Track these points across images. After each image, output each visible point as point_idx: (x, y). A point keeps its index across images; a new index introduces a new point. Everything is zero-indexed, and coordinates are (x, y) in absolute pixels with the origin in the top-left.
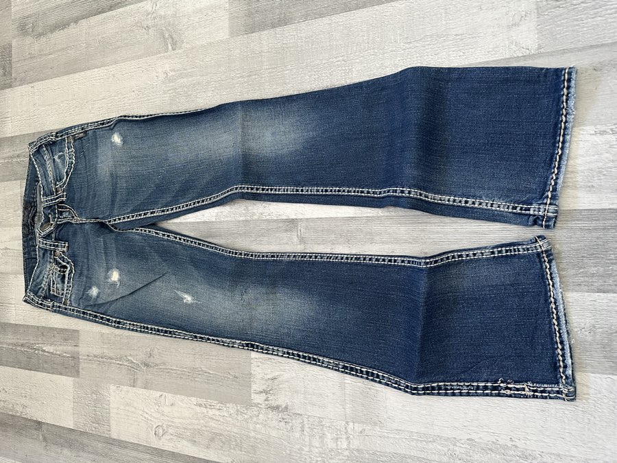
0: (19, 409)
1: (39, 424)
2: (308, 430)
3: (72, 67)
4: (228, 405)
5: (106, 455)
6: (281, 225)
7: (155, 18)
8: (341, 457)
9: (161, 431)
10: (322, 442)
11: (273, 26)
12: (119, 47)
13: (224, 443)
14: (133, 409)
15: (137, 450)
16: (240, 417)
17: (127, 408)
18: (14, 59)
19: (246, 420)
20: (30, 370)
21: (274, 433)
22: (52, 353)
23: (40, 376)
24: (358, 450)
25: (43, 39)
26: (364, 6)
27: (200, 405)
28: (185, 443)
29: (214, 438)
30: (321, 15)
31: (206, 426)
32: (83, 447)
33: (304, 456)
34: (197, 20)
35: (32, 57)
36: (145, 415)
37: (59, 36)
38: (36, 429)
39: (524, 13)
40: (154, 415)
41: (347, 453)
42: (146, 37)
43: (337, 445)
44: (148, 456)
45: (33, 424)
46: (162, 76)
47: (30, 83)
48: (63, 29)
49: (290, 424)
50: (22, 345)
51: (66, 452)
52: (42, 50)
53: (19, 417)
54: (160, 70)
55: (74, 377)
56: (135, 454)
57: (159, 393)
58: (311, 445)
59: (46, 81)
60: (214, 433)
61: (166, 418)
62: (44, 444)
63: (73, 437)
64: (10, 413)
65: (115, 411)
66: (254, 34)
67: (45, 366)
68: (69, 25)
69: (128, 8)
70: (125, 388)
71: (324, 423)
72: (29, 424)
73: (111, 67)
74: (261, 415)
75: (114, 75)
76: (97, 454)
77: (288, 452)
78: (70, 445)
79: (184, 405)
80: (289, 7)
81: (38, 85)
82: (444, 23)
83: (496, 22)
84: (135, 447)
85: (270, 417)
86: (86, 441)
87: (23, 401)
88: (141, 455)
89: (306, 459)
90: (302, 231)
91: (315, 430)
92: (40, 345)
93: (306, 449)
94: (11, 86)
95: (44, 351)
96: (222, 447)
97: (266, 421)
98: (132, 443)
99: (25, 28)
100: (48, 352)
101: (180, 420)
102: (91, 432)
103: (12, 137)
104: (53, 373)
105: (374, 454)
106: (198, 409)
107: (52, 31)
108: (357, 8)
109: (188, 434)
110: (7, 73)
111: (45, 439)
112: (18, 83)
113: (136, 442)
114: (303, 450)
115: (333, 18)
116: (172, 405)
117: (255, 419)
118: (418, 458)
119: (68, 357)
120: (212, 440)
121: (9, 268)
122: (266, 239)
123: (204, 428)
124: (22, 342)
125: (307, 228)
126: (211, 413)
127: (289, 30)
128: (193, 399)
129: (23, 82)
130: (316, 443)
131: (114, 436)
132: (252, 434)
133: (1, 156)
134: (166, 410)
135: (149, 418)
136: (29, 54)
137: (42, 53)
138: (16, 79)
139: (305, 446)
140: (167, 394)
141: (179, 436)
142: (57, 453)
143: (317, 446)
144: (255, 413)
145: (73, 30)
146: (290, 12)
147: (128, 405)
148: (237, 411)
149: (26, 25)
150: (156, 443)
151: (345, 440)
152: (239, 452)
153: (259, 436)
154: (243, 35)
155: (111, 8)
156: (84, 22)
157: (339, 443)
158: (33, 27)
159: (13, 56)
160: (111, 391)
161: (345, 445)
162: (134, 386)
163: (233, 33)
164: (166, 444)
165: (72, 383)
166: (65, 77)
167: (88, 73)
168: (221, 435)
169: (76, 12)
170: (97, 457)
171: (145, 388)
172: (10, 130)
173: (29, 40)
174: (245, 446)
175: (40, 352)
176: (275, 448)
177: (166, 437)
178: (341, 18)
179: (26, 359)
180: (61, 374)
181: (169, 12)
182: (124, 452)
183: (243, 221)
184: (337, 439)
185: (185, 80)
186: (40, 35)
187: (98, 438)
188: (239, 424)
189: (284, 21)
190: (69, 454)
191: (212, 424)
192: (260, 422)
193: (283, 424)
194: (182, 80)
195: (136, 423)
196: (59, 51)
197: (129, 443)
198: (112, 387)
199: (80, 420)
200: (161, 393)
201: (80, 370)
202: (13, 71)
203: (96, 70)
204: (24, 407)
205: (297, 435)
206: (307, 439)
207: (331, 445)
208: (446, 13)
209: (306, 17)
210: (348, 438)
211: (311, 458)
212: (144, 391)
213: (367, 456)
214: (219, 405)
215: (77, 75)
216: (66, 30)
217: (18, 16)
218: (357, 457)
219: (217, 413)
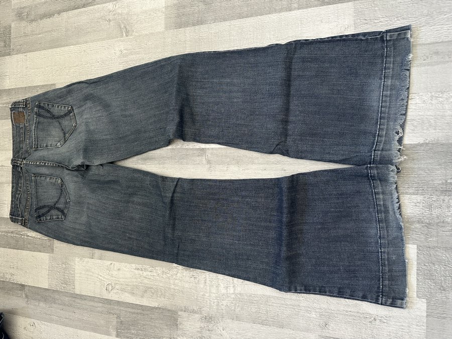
0: (8, 276)
1: (23, 286)
2: (209, 282)
3: (55, 44)
4: (157, 268)
5: (71, 305)
6: (195, 152)
7: (114, 15)
8: (229, 299)
9: (110, 287)
10: (218, 290)
11: (194, 25)
12: (89, 32)
13: (153, 293)
14: (91, 274)
15: (93, 301)
16: (164, 276)
17: (87, 273)
18: (13, 35)
19: (169, 278)
20: (18, 249)
21: (187, 285)
22: (34, 237)
23: (25, 253)
24: (240, 294)
25: (34, 24)
26: (251, 16)
27: (138, 269)
28: (126, 294)
29: (147, 290)
30: (225, 20)
31: (141, 283)
32: (54, 301)
33: (206, 300)
34: (143, 18)
35: (26, 35)
36: (100, 277)
37: (47, 22)
38: (20, 290)
39: (347, 26)
40: (105, 277)
41: (233, 296)
42: (108, 26)
43: (227, 291)
44: (101, 305)
45: (18, 286)
46: (118, 53)
47: (24, 53)
48: (49, 18)
49: (197, 279)
50: (12, 232)
51: (42, 304)
52: (34, 31)
53: (8, 282)
54: (117, 49)
55: (49, 253)
56: (92, 303)
57: (109, 262)
58: (210, 292)
59: (36, 52)
60: (147, 287)
61: (114, 279)
62: (26, 300)
63: (47, 295)
64: (2, 280)
65: (78, 275)
66: (181, 29)
67: (29, 246)
68: (54, 15)
69: (96, 6)
70: (86, 260)
71: (219, 277)
72: (15, 286)
73: (83, 45)
74: (178, 274)
75: (85, 51)
76: (65, 305)
77: (196, 297)
78: (45, 300)
79: (127, 270)
80: (204, 14)
81: (30, 55)
82: (300, 29)
83: (331, 30)
84: (92, 299)
85: (184, 274)
86: (57, 296)
87: (11, 271)
88: (96, 304)
89: (207, 301)
90: (209, 155)
91: (213, 282)
92: (25, 232)
93: (207, 295)
94: (9, 55)
95: (28, 236)
96: (152, 296)
97: (181, 278)
98: (89, 296)
99: (20, 15)
100: (31, 237)
101: (124, 280)
102: (60, 290)
103: (10, 89)
104: (34, 251)
105: (250, 296)
106: (136, 272)
107: (41, 19)
108: (247, 16)
109: (129, 288)
110: (7, 44)
111: (27, 296)
112: (15, 53)
113: (93, 296)
114: (205, 295)
115: (232, 22)
116: (119, 270)
117: (174, 277)
118: (277, 297)
119: (45, 240)
120: (145, 291)
121: (4, 179)
122: (185, 160)
123: (140, 284)
124: (12, 230)
125: (212, 154)
126: (145, 274)
127: (204, 28)
128: (133, 265)
129: (19, 52)
130: (214, 290)
131: (77, 292)
132: (173, 286)
133: (1, 102)
134: (115, 273)
135: (103, 279)
136: (24, 33)
137: (33, 33)
138: (13, 50)
139: (207, 292)
140: (115, 263)
141: (123, 290)
142: (35, 305)
143: (215, 292)
144: (175, 272)
145: (56, 19)
146: (205, 17)
147: (87, 270)
148: (163, 272)
149: (22, 13)
150: (106, 296)
151: (232, 288)
152: (163, 299)
153: (177, 288)
154: (174, 29)
155: (84, 6)
156: (64, 14)
157: (228, 290)
158: (28, 15)
159: (12, 34)
160: (76, 262)
161: (232, 291)
162: (92, 258)
163: (167, 27)
164: (113, 296)
165: (48, 257)
166: (50, 50)
167: (66, 48)
168: (152, 288)
169: (58, 7)
170: (64, 307)
171: (100, 259)
172: (8, 84)
173: (24, 24)
174: (167, 294)
175: (25, 237)
176: (187, 295)
177: (115, 291)
178: (237, 23)
179: (14, 242)
180: (40, 252)
181: (124, 11)
182: (83, 302)
183: (170, 149)
184: (227, 287)
185: (134, 56)
186: (32, 21)
187: (66, 294)
188: (163, 281)
189: (200, 22)
190: (44, 306)
191: (146, 281)
192: (177, 278)
193: (193, 279)
194: (132, 57)
195: (93, 283)
196: (46, 32)
197: (88, 296)
198: (77, 259)
199: (53, 283)
200: (111, 262)
201: (54, 249)
202: (12, 44)
203: (72, 46)
204: (12, 275)
205: (202, 286)
206: (208, 288)
207: (223, 291)
208: (301, 23)
209: (215, 20)
210: (234, 286)
211: (210, 300)
212: (100, 261)
213: (246, 298)
214: (151, 268)
215: (58, 49)
216: (51, 18)
217: (16, 7)
218: (239, 298)
219: (150, 274)
